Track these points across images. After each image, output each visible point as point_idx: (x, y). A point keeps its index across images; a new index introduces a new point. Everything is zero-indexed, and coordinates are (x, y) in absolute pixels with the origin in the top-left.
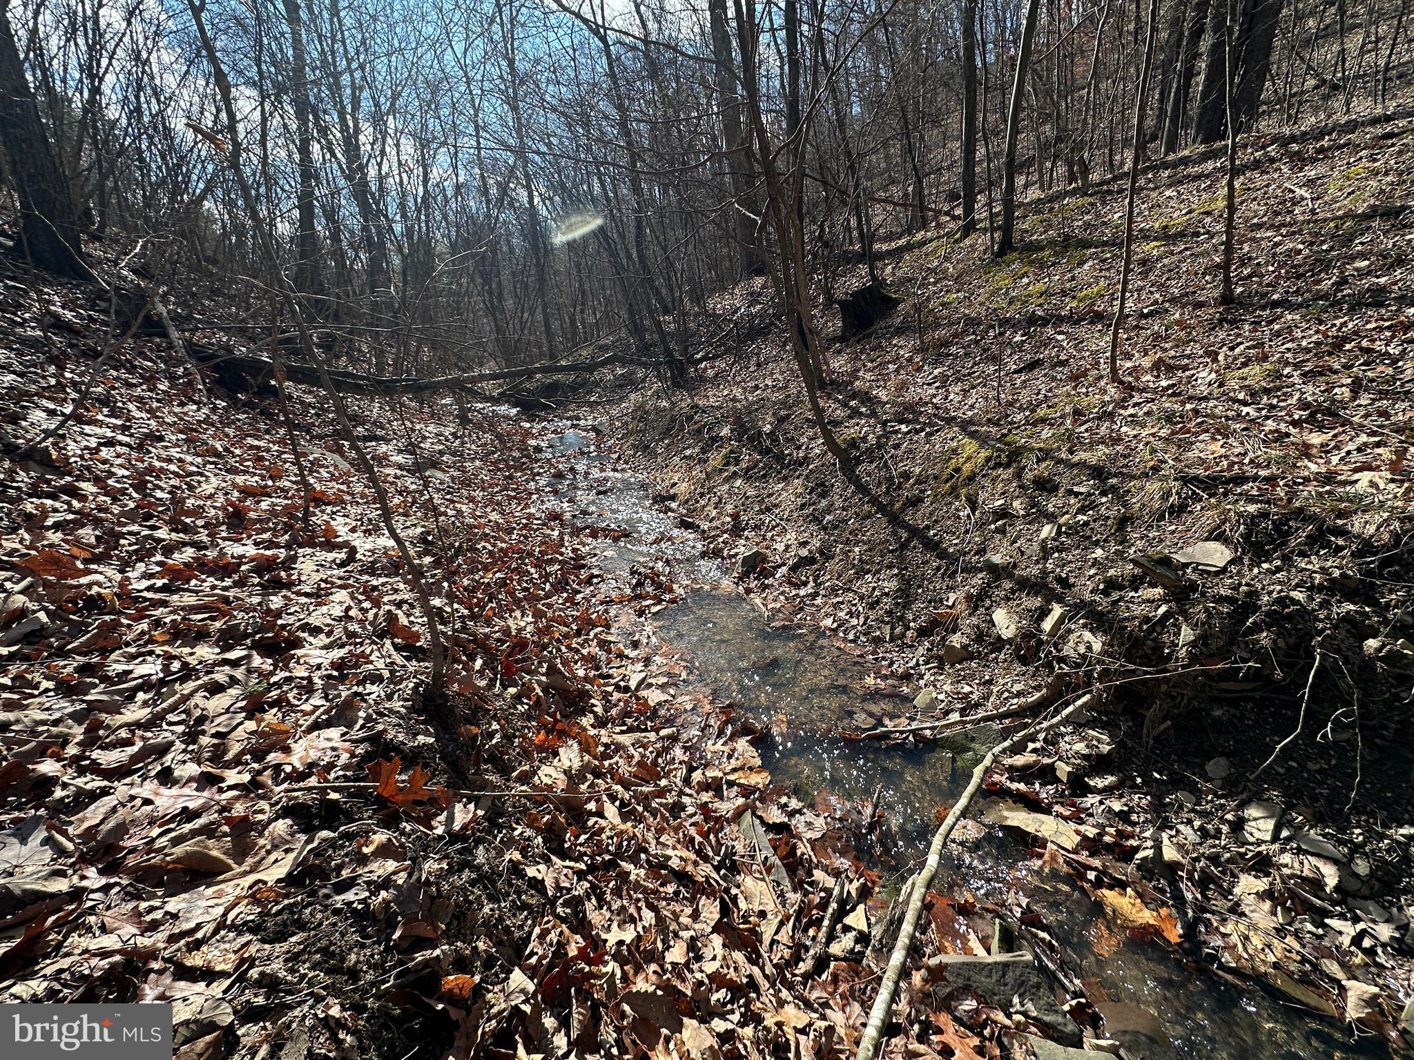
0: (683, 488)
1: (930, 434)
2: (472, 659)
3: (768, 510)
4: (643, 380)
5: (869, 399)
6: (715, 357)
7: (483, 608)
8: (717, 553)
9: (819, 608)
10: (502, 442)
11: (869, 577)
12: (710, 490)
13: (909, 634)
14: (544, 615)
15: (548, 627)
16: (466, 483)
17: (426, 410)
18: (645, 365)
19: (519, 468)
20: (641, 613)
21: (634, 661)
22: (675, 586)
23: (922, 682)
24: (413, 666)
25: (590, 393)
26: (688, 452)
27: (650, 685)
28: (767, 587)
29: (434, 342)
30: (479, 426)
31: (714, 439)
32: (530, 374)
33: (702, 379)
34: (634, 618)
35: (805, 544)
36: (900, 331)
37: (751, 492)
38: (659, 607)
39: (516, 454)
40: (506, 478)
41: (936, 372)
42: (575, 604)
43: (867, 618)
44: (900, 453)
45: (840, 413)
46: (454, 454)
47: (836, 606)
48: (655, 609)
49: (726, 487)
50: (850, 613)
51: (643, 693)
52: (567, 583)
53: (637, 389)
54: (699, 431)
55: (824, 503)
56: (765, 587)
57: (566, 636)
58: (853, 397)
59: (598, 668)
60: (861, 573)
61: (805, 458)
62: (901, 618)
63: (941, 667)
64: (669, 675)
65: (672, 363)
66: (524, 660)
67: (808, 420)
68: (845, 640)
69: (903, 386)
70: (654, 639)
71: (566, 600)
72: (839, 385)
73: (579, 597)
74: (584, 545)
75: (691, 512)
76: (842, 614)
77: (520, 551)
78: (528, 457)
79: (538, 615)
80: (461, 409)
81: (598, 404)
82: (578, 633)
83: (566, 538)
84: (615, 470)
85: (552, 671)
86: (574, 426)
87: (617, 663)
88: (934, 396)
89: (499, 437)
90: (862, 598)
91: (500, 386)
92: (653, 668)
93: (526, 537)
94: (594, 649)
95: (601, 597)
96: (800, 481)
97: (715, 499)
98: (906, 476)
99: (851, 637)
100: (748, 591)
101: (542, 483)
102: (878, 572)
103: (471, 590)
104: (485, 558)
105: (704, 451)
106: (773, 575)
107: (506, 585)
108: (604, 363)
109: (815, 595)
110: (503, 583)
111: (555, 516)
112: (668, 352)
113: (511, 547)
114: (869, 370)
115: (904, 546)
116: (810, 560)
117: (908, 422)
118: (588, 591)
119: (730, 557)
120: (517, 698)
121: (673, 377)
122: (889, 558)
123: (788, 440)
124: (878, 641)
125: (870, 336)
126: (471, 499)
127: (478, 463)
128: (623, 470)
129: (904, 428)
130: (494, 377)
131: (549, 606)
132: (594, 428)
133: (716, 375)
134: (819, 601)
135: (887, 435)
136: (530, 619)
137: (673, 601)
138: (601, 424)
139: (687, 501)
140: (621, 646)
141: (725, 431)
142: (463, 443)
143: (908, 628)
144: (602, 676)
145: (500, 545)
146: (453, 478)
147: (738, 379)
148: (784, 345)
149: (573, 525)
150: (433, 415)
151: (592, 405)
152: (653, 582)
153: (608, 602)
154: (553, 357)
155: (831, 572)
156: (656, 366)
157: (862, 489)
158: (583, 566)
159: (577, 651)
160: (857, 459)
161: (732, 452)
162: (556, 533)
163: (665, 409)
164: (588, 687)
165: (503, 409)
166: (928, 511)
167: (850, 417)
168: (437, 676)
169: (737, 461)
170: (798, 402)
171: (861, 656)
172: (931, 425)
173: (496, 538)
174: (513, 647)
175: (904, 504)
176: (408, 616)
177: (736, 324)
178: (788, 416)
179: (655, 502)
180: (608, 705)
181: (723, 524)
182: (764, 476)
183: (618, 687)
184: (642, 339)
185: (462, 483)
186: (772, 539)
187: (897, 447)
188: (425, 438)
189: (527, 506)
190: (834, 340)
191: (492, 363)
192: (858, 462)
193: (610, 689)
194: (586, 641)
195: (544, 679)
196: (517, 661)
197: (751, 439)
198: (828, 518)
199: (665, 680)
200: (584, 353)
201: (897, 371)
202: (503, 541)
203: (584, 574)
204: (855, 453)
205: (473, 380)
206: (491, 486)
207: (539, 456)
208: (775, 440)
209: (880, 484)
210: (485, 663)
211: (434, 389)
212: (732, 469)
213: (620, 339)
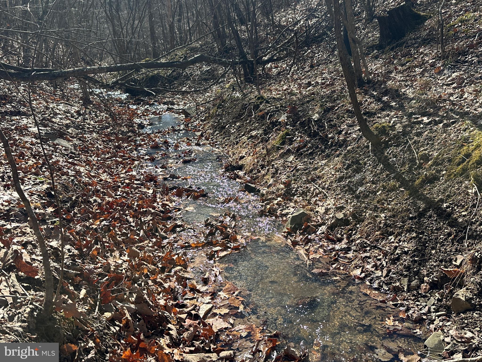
0: (248, 160)
1: (446, 126)
2: (78, 288)
3: (313, 180)
4: (223, 76)
5: (399, 96)
6: (279, 59)
7: (90, 249)
8: (272, 212)
9: (351, 260)
10: (114, 119)
11: (392, 238)
12: (269, 163)
13: (423, 286)
14: (137, 255)
15: (139, 265)
16: (85, 150)
17: (59, 93)
18: (225, 64)
19: (127, 140)
20: (211, 257)
21: (203, 294)
22: (239, 237)
23: (432, 327)
24: (31, 294)
25: (182, 84)
26: (254, 133)
27: (215, 315)
28: (310, 241)
29: (66, 42)
30: (98, 107)
31: (275, 124)
32: (137, 69)
33: (268, 77)
34: (205, 260)
35: (341, 209)
36: (426, 42)
37: (301, 166)
38: (225, 253)
39: (125, 129)
40: (116, 147)
41: (454, 75)
42: (161, 247)
43: (389, 271)
44: (421, 139)
45: (374, 106)
46: (77, 128)
47: (365, 259)
48: (222, 254)
49: (282, 161)
50: (376, 267)
51: (210, 321)
52: (157, 231)
53: (217, 83)
54: (263, 117)
55: (358, 177)
56: (308, 241)
57: (153, 272)
58: (386, 94)
59: (175, 299)
60: (385, 235)
61: (345, 141)
62: (417, 273)
63: (448, 315)
64: (230, 307)
65: (245, 63)
66: (119, 291)
67: (348, 111)
68: (371, 287)
69: (426, 86)
70: (220, 278)
71: (155, 244)
72: (374, 83)
73: (165, 241)
74: (171, 201)
75: (254, 180)
76: (369, 267)
77: (122, 205)
78: (133, 131)
79: (133, 255)
80: (85, 92)
81: (188, 93)
82: (163, 270)
83: (158, 195)
85: (140, 300)
86: (169, 109)
87: (189, 295)
88: (451, 95)
89: (112, 115)
90: (385, 255)
91: (115, 76)
92: (218, 301)
93: (127, 193)
94: (173, 284)
95: (181, 242)
96: (340, 158)
97: (272, 170)
98: (426, 158)
99: (376, 285)
100: (295, 243)
101: (143, 152)
102: (399, 234)
103: (81, 234)
104: (95, 209)
105: (266, 132)
106: (315, 232)
107: (110, 230)
108: (193, 62)
109: (348, 249)
110: (107, 229)
111: (151, 178)
112: (243, 55)
113: (116, 201)
114: (400, 72)
115: (421, 215)
116: (344, 222)
117: (429, 115)
118: (172, 237)
119: (282, 215)
120: (112, 321)
121: (246, 74)
122: (409, 224)
123: (332, 126)
124: (397, 290)
125: (401, 45)
126: (88, 162)
127: (95, 135)
128: (204, 144)
129: (426, 120)
130: (109, 69)
131: (141, 248)
132: (184, 112)
133: (279, 73)
134: (350, 255)
135: (412, 125)
136: (126, 258)
137: (236, 248)
138: (190, 108)
139: (251, 171)
140: (194, 282)
141: (283, 118)
142: (85, 119)
143: (423, 282)
144: (178, 306)
145: (107, 199)
146: (75, 146)
147: (296, 77)
148: (333, 51)
149: (164, 185)
150: (63, 97)
151: (184, 93)
152: (222, 233)
153: (187, 247)
154: (156, 55)
155: (361, 232)
156: (233, 65)
157: (388, 166)
158: (170, 218)
159: (161, 285)
160: (386, 143)
161: (287, 134)
162: (151, 191)
163: (238, 99)
164: (167, 314)
165: (117, 94)
166: (442, 187)
167: (382, 109)
168: (48, 303)
169: (291, 142)
170: (341, 97)
171: (383, 302)
172: (448, 118)
173: (104, 194)
174: (110, 281)
175: (423, 181)
176: (31, 254)
177: (296, 34)
178: (333, 107)
179: (227, 169)
180: (181, 329)
181: (278, 190)
182: (311, 154)
183: (189, 315)
184: (223, 44)
185: (82, 150)
186: (316, 204)
187: (419, 134)
188: (56, 114)
189: (130, 170)
190: (372, 48)
191: (110, 59)
192: (387, 145)
193: (184, 316)
194: (168, 277)
195: (133, 306)
196: (113, 292)
197: (303, 124)
198: (361, 189)
199: (227, 311)
200: (179, 53)
201: (422, 74)
202: (110, 196)
203: (169, 224)
204: (384, 138)
205: (94, 71)
206: (103, 153)
207: (141, 131)
208: (321, 126)
209: (404, 164)
210: (87, 293)
211: (66, 77)
212: (287, 147)
213: (206, 43)
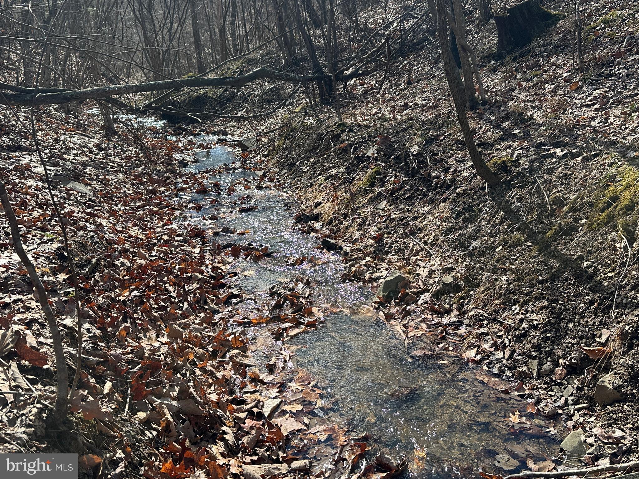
0: (327, 208)
1: (586, 159)
2: (101, 381)
3: (413, 233)
4: (292, 96)
5: (524, 121)
6: (365, 74)
7: (116, 327)
8: (358, 277)
9: (462, 338)
10: (147, 155)
11: (516, 308)
12: (354, 210)
13: (558, 370)
14: (180, 335)
15: (183, 348)
16: (108, 197)
17: (72, 120)
18: (294, 81)
19: (164, 182)
20: (278, 336)
21: (269, 386)
22: (315, 310)
23: (570, 423)
24: (38, 390)
25: (237, 107)
26: (333, 172)
27: (284, 413)
28: (409, 313)
30: (125, 139)
31: (361, 159)
32: (177, 87)
33: (351, 96)
34: (271, 340)
35: (449, 270)
36: (558, 49)
37: (395, 215)
38: (296, 331)
39: (161, 168)
40: (150, 192)
41: (596, 93)
42: (212, 325)
43: (513, 352)
44: (554, 178)
45: (492, 135)
46: (97, 167)
47: (480, 337)
48: (292, 332)
49: (370, 209)
50: (495, 346)
51: (277, 421)
52: (206, 303)
53: (284, 105)
54: (345, 150)
55: (471, 228)
56: (406, 314)
57: (201, 358)
58: (506, 118)
59: (232, 392)
60: (508, 303)
61: (453, 181)
62: (550, 354)
63: (591, 409)
64: (303, 402)
65: (321, 79)
66: (156, 383)
67: (457, 141)
68: (489, 374)
69: (560, 108)
70: (290, 364)
71: (203, 320)
72: (492, 105)
73: (217, 317)
74: (225, 263)
75: (334, 233)
76: (486, 346)
77: (159, 269)
78: (173, 171)
79: (175, 335)
80: (107, 119)
81: (246, 119)
82: (214, 355)
83: (207, 256)
84: (259, 188)
85: (184, 395)
86: (220, 141)
87: (250, 387)
88: (593, 118)
89: (144, 150)
90: (508, 330)
91: (147, 98)
92: (288, 394)
93: (166, 254)
94: (228, 372)
95: (238, 318)
97: (359, 221)
98: (560, 202)
99: (496, 370)
100: (389, 317)
101: (186, 198)
102: (526, 303)
103: (104, 309)
104: (123, 275)
105: (349, 171)
106: (415, 302)
107: (142, 303)
108: (252, 78)
109: (459, 324)
110: (139, 301)
111: (198, 233)
112: (317, 68)
113: (150, 264)
114: (525, 90)
115: (555, 277)
116: (454, 287)
117: (563, 145)
118: (226, 311)
119: (372, 280)
120: (147, 423)
121: (321, 94)
122: (538, 289)
123: (436, 162)
124: (524, 377)
125: (526, 53)
126: (113, 213)
127: (121, 176)
129: (559, 152)
130: (139, 89)
131: (185, 326)
132: (240, 144)
133: (366, 92)
134: (462, 331)
135: (542, 159)
136: (165, 339)
137: (312, 325)
138: (248, 139)
139: (331, 222)
140: (256, 370)
141: (371, 152)
142: (107, 155)
143: (557, 365)
144: (234, 401)
145: (139, 261)
146: (95, 191)
147: (388, 96)
148: (437, 62)
149: (215, 243)
150: (78, 126)
151: (240, 120)
152: (293, 304)
153: (246, 323)
154: (202, 69)
155: (476, 301)
156: (305, 81)
157: (511, 214)
158: (223, 286)
159: (212, 374)
160: (507, 183)
161: (378, 173)
162: (197, 250)
163: (311, 127)
166: (582, 241)
167: (502, 139)
168: (61, 402)
169: (383, 183)
170: (448, 123)
171: (506, 392)
172: (587, 149)
173: (135, 254)
175: (557, 233)
176: (38, 335)
177: (387, 40)
178: (437, 137)
179: (299, 220)
180: (240, 433)
181: (366, 246)
182: (409, 198)
183: (250, 413)
184: (291, 53)
185: (105, 197)
186: (416, 264)
187: (550, 171)
188: (69, 149)
189: (169, 222)
190: (489, 57)
191: (140, 74)
192: (509, 186)
193: (243, 415)
194: (221, 363)
195: (175, 403)
196: (147, 384)
197: (398, 159)
198: (475, 244)
199: (300, 407)
200: (233, 66)
201: (554, 91)
202: (144, 258)
203: (223, 294)
204: (505, 177)
205: (120, 92)
206: (133, 200)
207: (183, 170)
208: (422, 162)
209: (531, 210)
210: (114, 386)
211: (81, 99)
212: (377, 190)
213: (269, 53)
